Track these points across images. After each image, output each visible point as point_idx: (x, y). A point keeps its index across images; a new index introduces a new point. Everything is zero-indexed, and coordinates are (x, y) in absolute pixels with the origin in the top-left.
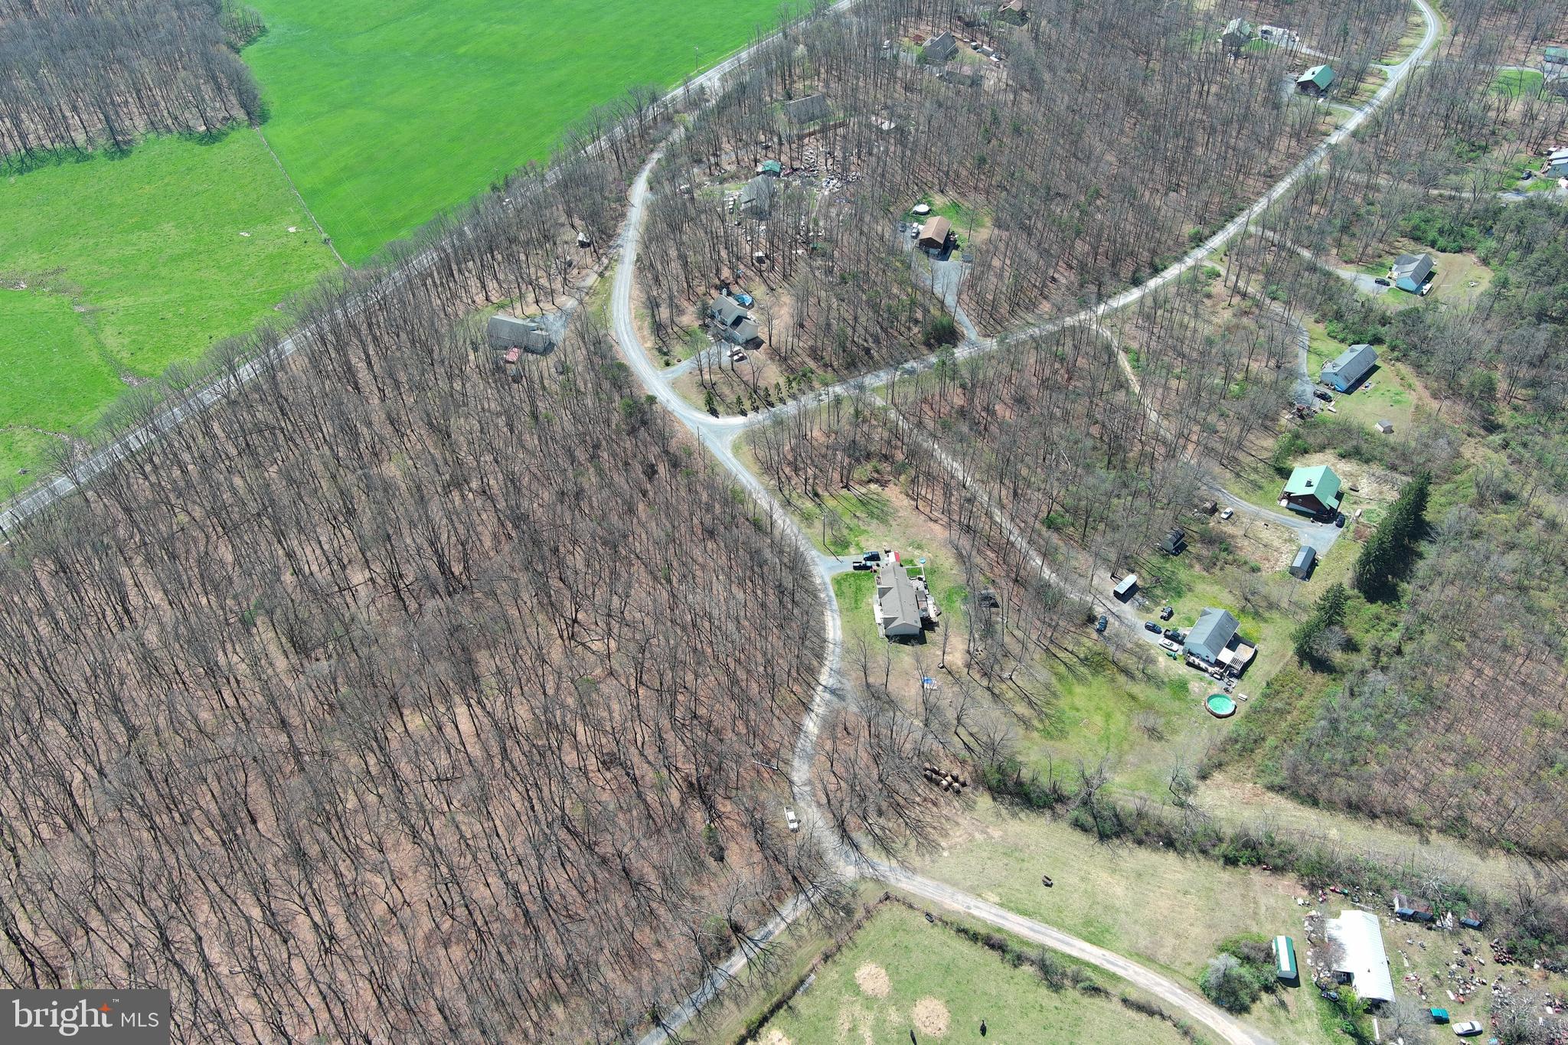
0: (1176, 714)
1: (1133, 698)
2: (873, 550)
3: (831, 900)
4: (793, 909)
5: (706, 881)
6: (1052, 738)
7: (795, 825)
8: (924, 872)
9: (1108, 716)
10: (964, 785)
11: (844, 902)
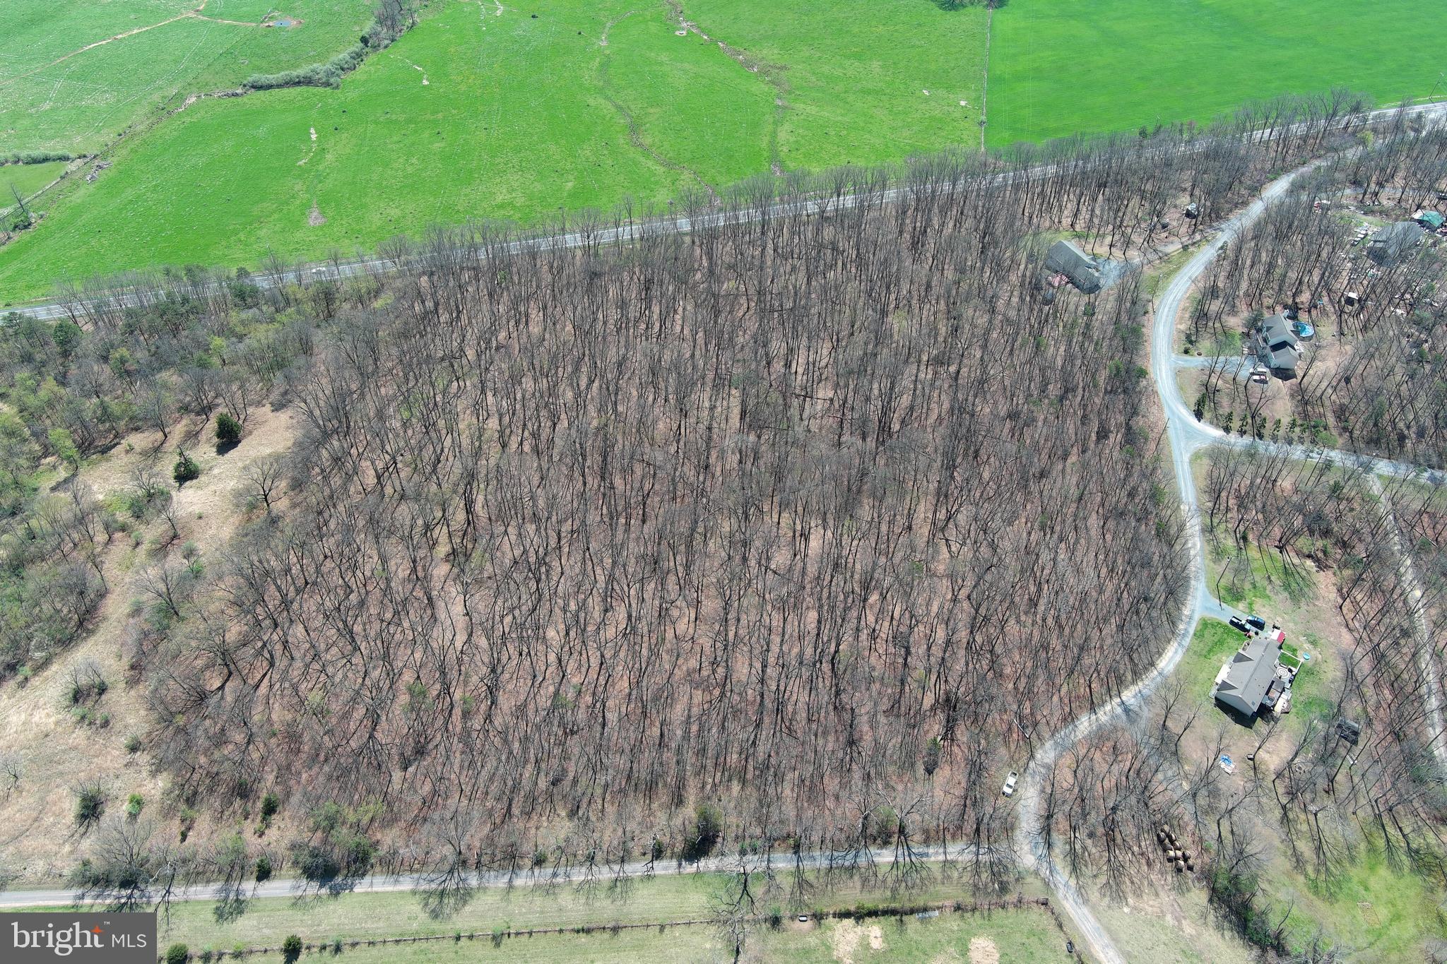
2: (1262, 617)
3: (996, 869)
4: (959, 852)
5: (905, 779)
6: (1316, 893)
7: (1009, 791)
8: (1094, 909)
9: (1397, 917)
10: (1190, 868)
11: (1005, 878)
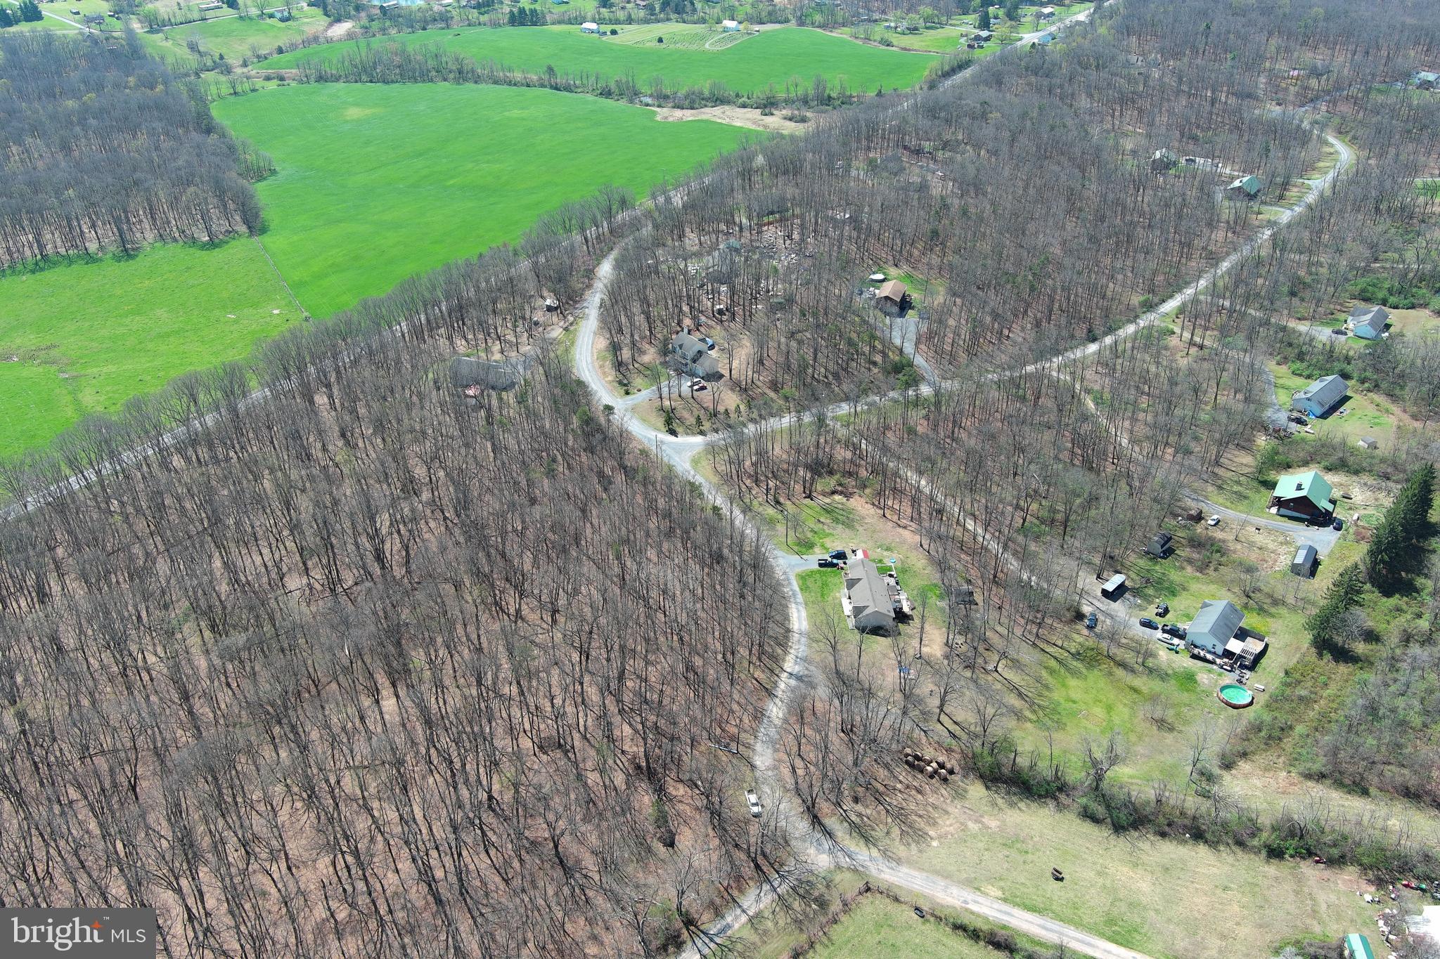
0: (1185, 705)
1: (1135, 690)
2: (839, 549)
3: (801, 891)
4: (756, 900)
5: (653, 868)
6: (1048, 729)
7: (755, 809)
8: (910, 863)
9: (1109, 708)
10: (951, 772)
11: (816, 894)
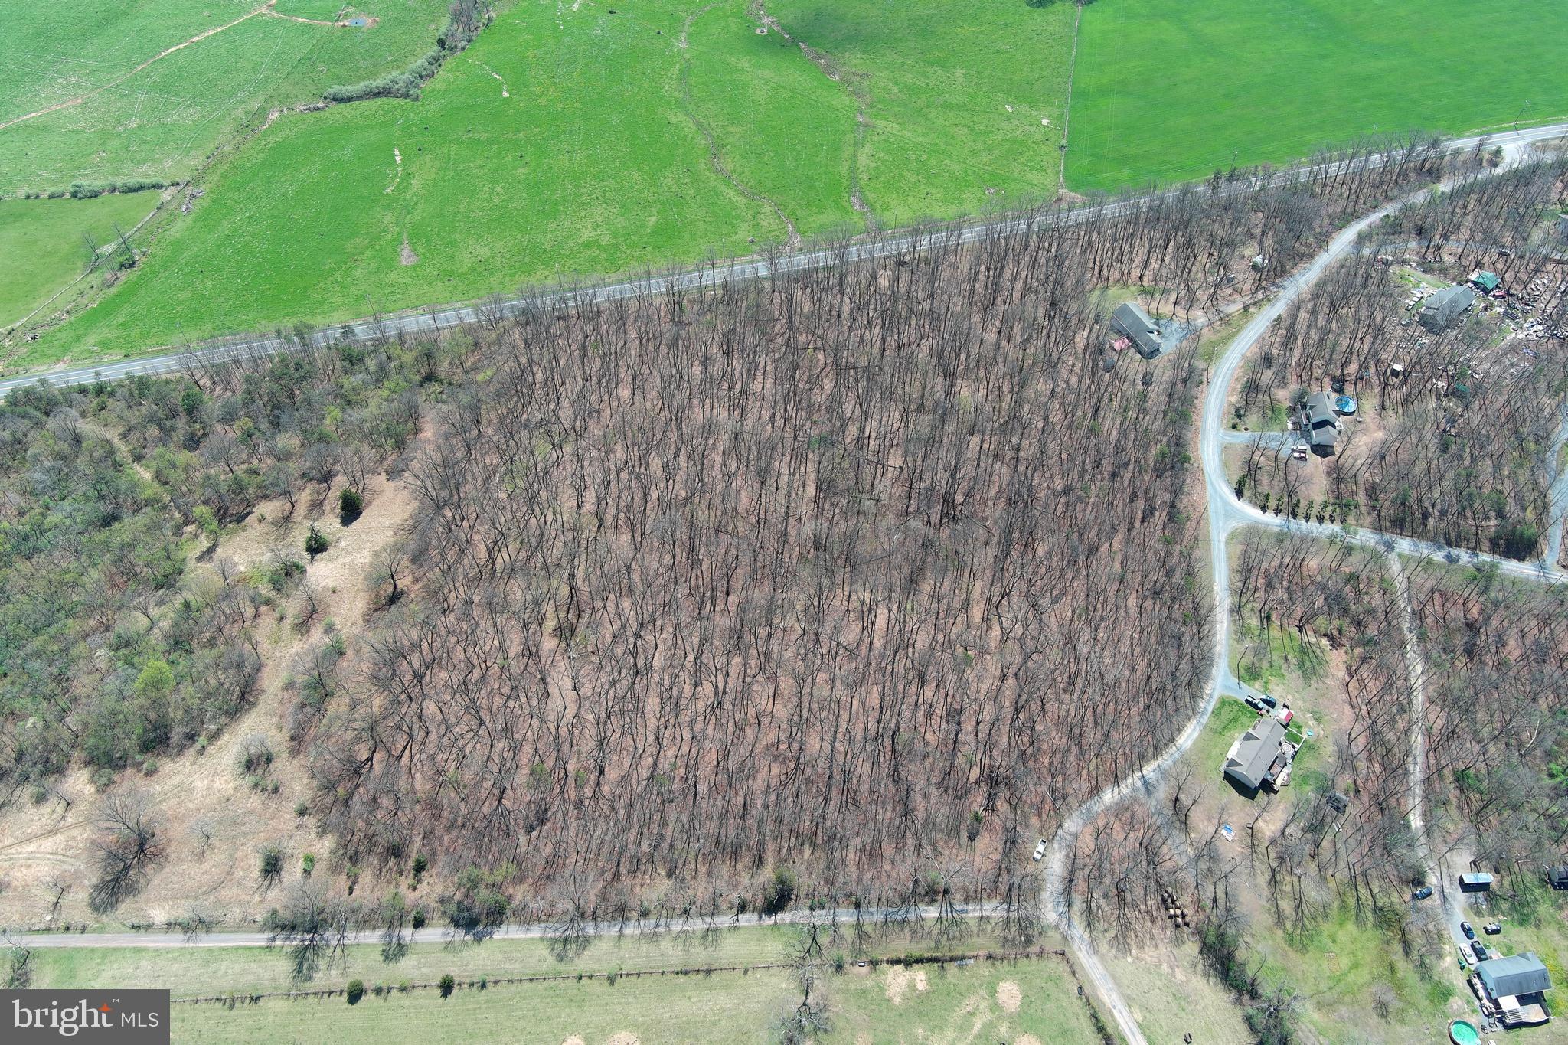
0: (1417, 1009)
2: (1274, 696)
3: (1023, 924)
4: (993, 909)
5: (951, 846)
6: (1291, 946)
7: (1038, 857)
8: (1103, 959)
9: (1356, 966)
10: (1187, 924)
11: (1030, 932)
